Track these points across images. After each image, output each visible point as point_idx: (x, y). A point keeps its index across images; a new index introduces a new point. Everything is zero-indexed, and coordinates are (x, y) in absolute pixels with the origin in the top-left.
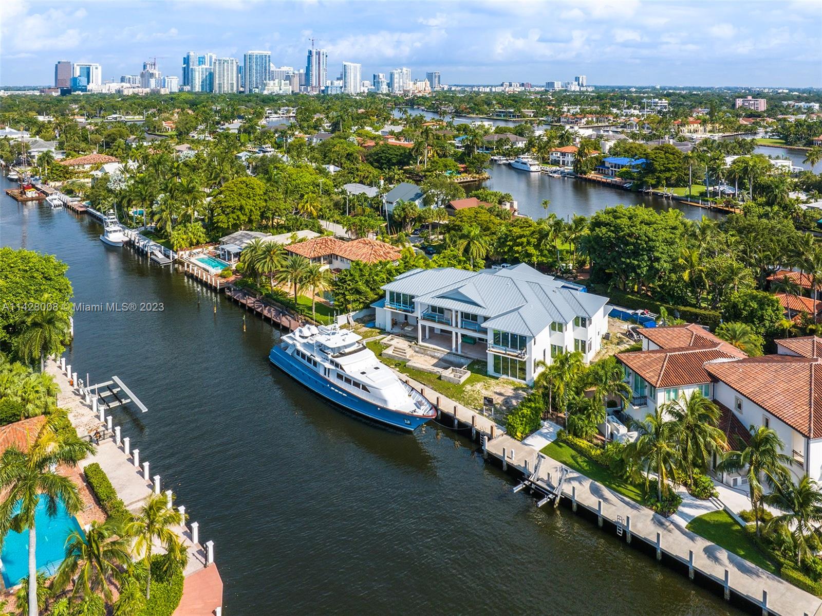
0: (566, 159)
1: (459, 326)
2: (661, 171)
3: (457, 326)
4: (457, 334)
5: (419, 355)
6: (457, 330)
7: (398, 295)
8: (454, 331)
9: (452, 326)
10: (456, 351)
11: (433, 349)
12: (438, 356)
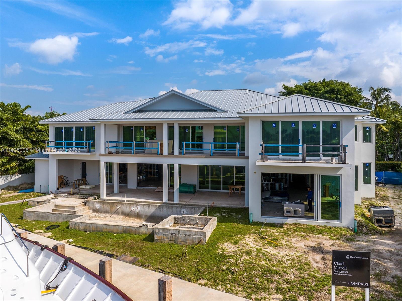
1: (176, 152)
3: (171, 153)
4: (171, 167)
5: (102, 215)
6: (171, 161)
7: (69, 130)
8: (165, 162)
9: (162, 153)
10: (169, 200)
11: (127, 201)
12: (138, 211)
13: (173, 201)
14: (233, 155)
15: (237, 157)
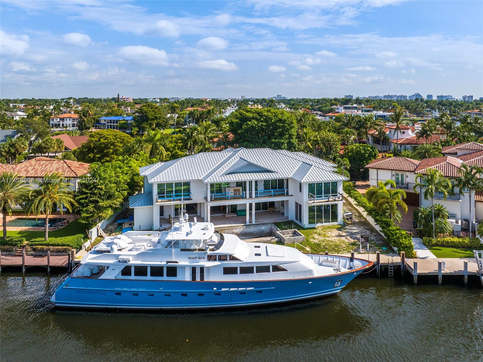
0: (65, 123)
1: (254, 197)
2: (152, 119)
3: (251, 197)
4: (251, 205)
6: (251, 201)
8: (247, 202)
9: (246, 198)
10: (250, 222)
11: (228, 227)
12: (237, 232)
13: (252, 222)
14: (283, 195)
15: (286, 196)
